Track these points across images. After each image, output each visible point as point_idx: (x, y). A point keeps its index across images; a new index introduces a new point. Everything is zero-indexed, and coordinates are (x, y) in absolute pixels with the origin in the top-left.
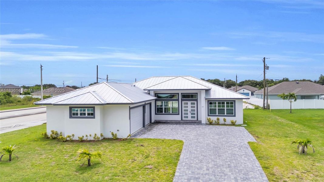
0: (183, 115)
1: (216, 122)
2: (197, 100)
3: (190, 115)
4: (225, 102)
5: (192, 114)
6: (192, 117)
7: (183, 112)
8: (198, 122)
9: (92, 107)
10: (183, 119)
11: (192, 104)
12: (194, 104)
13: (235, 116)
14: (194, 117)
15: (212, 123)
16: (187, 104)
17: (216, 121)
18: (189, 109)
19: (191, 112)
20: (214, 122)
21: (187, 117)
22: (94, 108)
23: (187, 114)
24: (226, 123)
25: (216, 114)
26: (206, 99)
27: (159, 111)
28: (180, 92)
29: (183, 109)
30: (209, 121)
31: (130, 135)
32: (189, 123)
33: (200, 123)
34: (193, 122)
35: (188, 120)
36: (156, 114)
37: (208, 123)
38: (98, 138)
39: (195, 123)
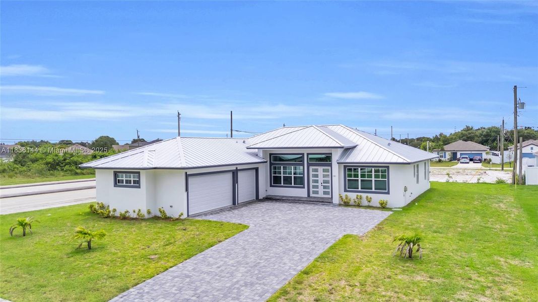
0: (311, 190)
1: (355, 202)
2: (331, 165)
3: (321, 190)
4: (373, 169)
5: (325, 187)
6: (325, 193)
7: (311, 184)
8: (326, 202)
9: (136, 172)
10: (312, 195)
11: (324, 170)
12: (327, 171)
13: (388, 193)
14: (327, 193)
15: (349, 204)
16: (316, 170)
17: (356, 200)
18: (321, 179)
19: (323, 184)
20: (352, 202)
21: (317, 193)
22: (139, 173)
23: (317, 187)
24: (371, 204)
25: (358, 189)
26: (338, 163)
27: (275, 181)
28: (305, 152)
29: (311, 178)
30: (342, 200)
31: (182, 214)
32: (313, 201)
33: (330, 203)
34: (321, 200)
35: (318, 198)
36: (271, 186)
37: (342, 203)
38: (144, 216)
39: (323, 202)
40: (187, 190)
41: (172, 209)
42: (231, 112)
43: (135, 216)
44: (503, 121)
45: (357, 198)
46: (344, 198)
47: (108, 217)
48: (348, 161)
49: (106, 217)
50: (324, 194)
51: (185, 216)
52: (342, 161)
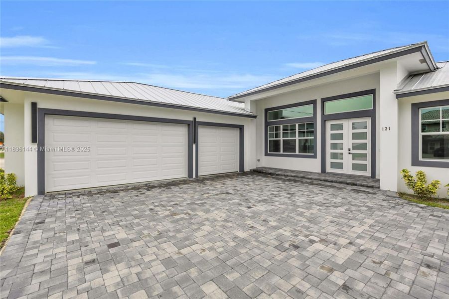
0: (329, 160)
2: (371, 114)
3: (348, 161)
5: (355, 156)
6: (355, 167)
7: (329, 151)
8: (362, 185)
10: (329, 169)
11: (355, 126)
12: (363, 126)
14: (363, 168)
15: (432, 196)
16: (340, 127)
18: (348, 142)
19: (352, 151)
20: (441, 193)
21: (340, 166)
23: (340, 156)
26: (399, 96)
27: (273, 148)
28: (319, 97)
29: (329, 142)
30: (411, 183)
32: (332, 182)
33: (372, 187)
34: (349, 181)
35: (342, 175)
36: (266, 154)
37: (411, 191)
39: (353, 184)
46: (415, 178)
50: (354, 169)
52: (413, 88)
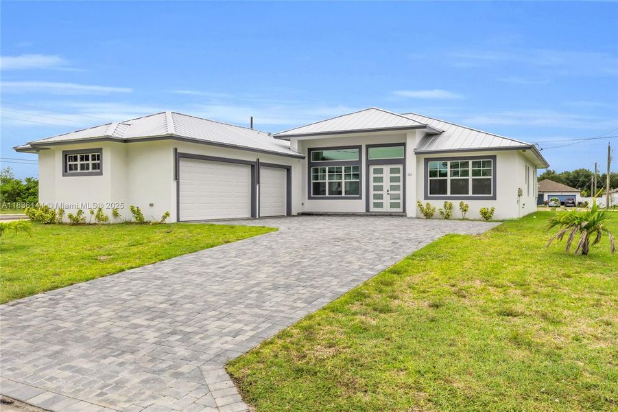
0: (372, 201)
1: (442, 213)
2: (402, 162)
3: (387, 201)
4: (471, 162)
5: (392, 196)
7: (372, 192)
9: (97, 150)
10: (372, 209)
11: (392, 171)
12: (397, 171)
13: (494, 198)
14: (397, 205)
15: (432, 216)
16: (381, 171)
17: (444, 211)
18: (386, 184)
19: (390, 192)
20: (437, 214)
21: (381, 205)
22: (101, 150)
23: (381, 197)
24: (467, 216)
25: (446, 194)
26: (416, 153)
27: (317, 190)
28: (364, 143)
29: (372, 184)
30: (423, 211)
31: (168, 214)
32: (374, 215)
33: (403, 216)
34: (388, 214)
35: (383, 212)
36: (310, 198)
37: (422, 215)
38: (106, 219)
39: (391, 215)
40: (177, 177)
41: (153, 207)
42: (252, 118)
43: (93, 220)
44: (609, 147)
45: (445, 207)
46: (425, 208)
47: (51, 222)
48: (433, 148)
49: (48, 223)
50: (391, 207)
51: (172, 219)
52: (424, 149)
